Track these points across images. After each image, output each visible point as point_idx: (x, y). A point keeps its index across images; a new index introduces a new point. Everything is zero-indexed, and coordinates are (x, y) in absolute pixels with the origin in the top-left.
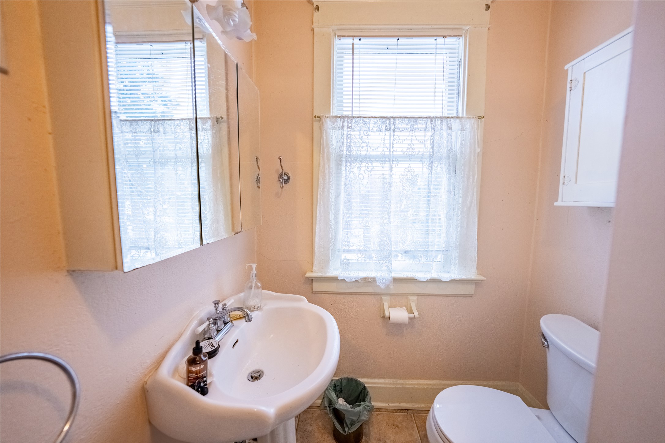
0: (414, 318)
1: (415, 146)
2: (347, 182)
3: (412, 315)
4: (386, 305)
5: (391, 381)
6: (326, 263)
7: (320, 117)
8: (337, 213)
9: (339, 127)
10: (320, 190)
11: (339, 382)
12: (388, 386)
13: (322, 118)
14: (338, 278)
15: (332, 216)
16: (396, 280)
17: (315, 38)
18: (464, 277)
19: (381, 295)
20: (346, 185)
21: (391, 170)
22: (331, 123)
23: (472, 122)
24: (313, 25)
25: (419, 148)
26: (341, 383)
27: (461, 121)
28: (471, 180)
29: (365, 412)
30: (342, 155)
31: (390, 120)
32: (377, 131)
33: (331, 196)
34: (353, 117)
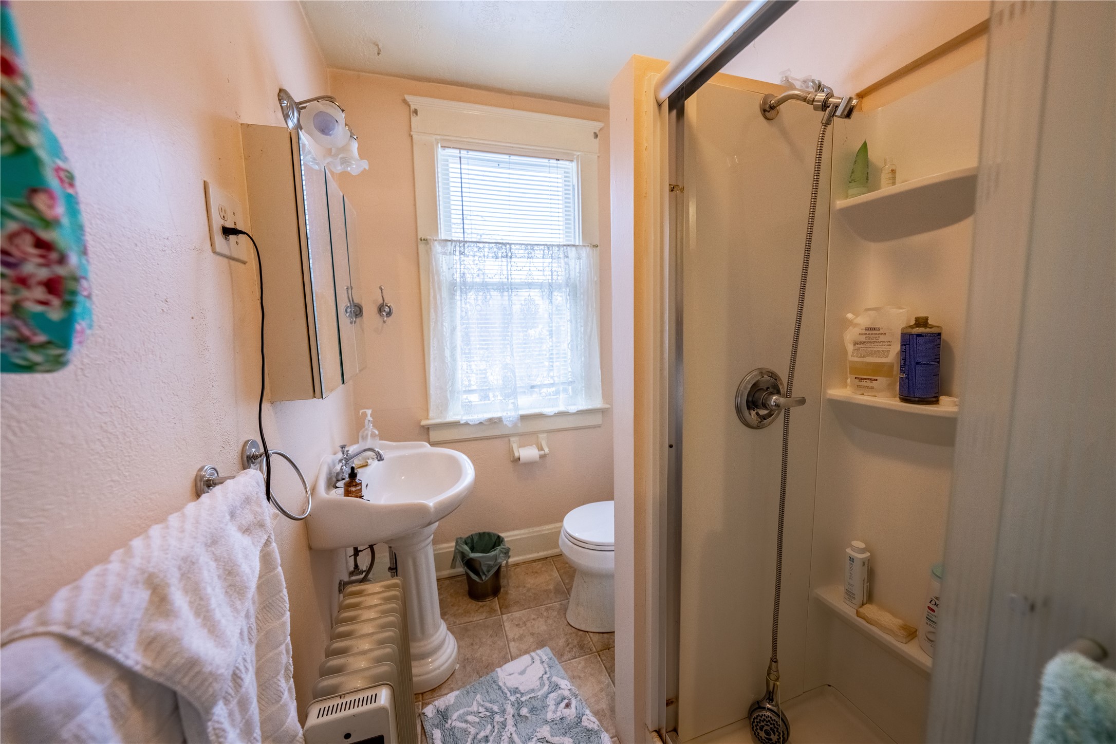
0: (545, 454)
1: (534, 273)
2: (464, 314)
3: (542, 453)
4: (515, 446)
5: (526, 531)
6: (444, 406)
7: (426, 240)
8: (453, 349)
9: (450, 252)
10: (432, 325)
11: (469, 539)
12: (523, 536)
13: (429, 241)
14: (459, 422)
15: (447, 353)
16: (524, 418)
17: (415, 148)
18: (590, 407)
19: (509, 436)
20: (462, 318)
21: (510, 300)
22: (440, 248)
23: (588, 251)
24: (411, 131)
25: (538, 277)
26: (472, 540)
27: (577, 250)
28: (590, 309)
29: (502, 555)
30: (456, 283)
31: (506, 246)
32: (493, 257)
33: (445, 329)
34: (466, 242)
